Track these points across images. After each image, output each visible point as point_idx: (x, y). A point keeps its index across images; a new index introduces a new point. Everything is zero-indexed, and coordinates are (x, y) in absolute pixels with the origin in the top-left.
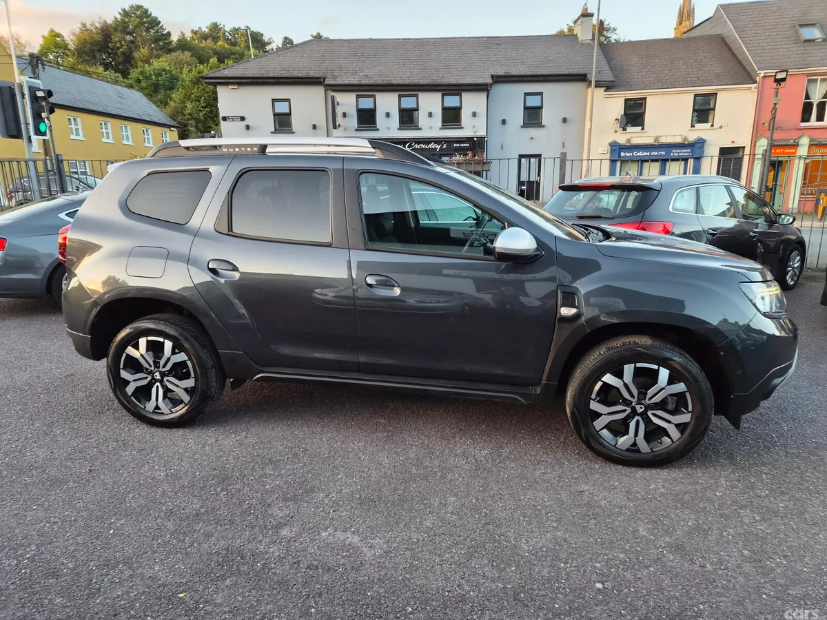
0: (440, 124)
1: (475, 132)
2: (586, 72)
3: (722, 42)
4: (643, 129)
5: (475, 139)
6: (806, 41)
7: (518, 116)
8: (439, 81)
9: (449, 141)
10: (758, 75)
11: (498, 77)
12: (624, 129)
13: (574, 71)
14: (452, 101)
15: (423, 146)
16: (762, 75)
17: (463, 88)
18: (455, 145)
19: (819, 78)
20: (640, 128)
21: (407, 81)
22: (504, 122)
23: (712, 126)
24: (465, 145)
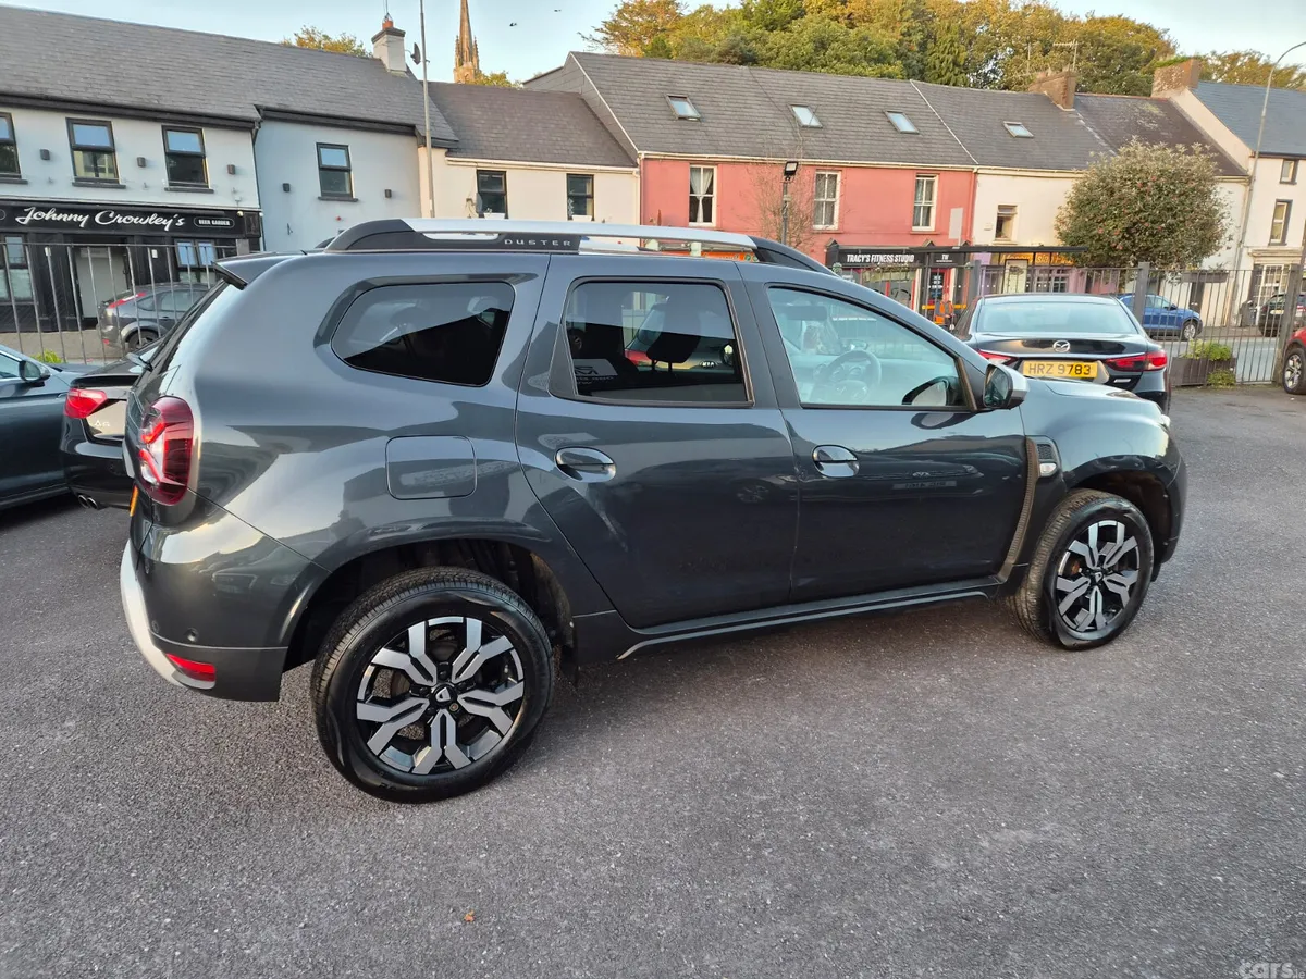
0: (164, 181)
1: (238, 201)
2: (414, 122)
3: (582, 104)
4: (507, 217)
5: (241, 213)
6: (681, 118)
7: (310, 183)
8: (154, 104)
9: (191, 215)
10: (638, 156)
11: (268, 109)
12: (481, 216)
13: (395, 118)
14: (184, 142)
15: (135, 220)
16: (643, 157)
17: (204, 120)
18: (201, 222)
19: (702, 167)
20: (503, 215)
21: (84, 96)
22: (286, 188)
23: (593, 219)
24: (223, 223)
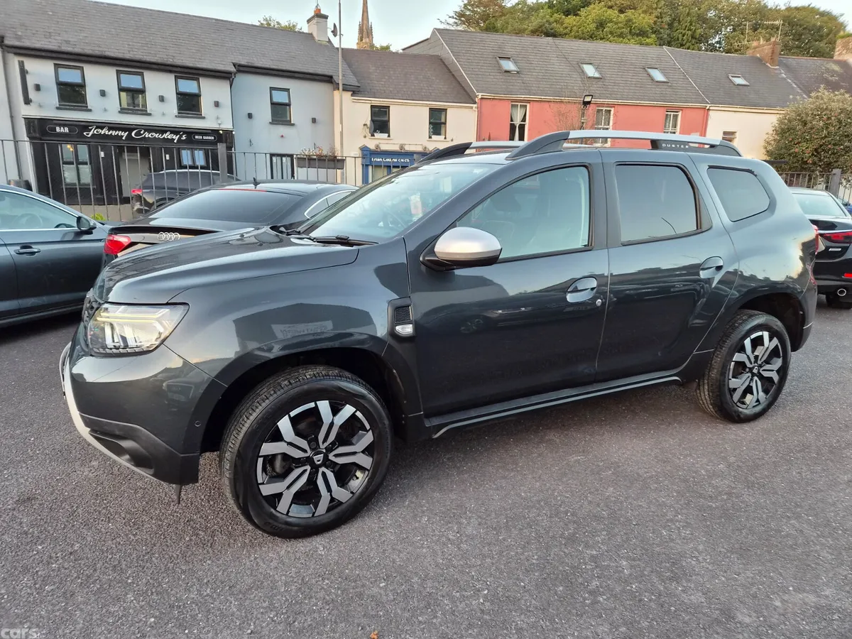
0: (175, 111)
1: (220, 124)
2: (332, 74)
3: (441, 62)
4: (389, 136)
5: (221, 132)
6: (506, 71)
7: (265, 113)
8: (170, 61)
9: (190, 133)
10: (477, 96)
11: (240, 66)
12: (373, 135)
13: (320, 71)
14: (188, 86)
15: (157, 135)
16: (480, 97)
17: (201, 72)
18: (196, 137)
19: (519, 104)
21: (128, 56)
22: (250, 116)
23: (446, 138)
24: (210, 138)
